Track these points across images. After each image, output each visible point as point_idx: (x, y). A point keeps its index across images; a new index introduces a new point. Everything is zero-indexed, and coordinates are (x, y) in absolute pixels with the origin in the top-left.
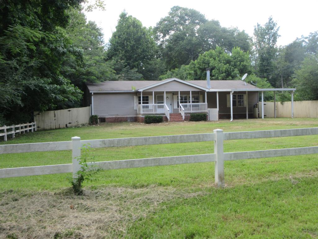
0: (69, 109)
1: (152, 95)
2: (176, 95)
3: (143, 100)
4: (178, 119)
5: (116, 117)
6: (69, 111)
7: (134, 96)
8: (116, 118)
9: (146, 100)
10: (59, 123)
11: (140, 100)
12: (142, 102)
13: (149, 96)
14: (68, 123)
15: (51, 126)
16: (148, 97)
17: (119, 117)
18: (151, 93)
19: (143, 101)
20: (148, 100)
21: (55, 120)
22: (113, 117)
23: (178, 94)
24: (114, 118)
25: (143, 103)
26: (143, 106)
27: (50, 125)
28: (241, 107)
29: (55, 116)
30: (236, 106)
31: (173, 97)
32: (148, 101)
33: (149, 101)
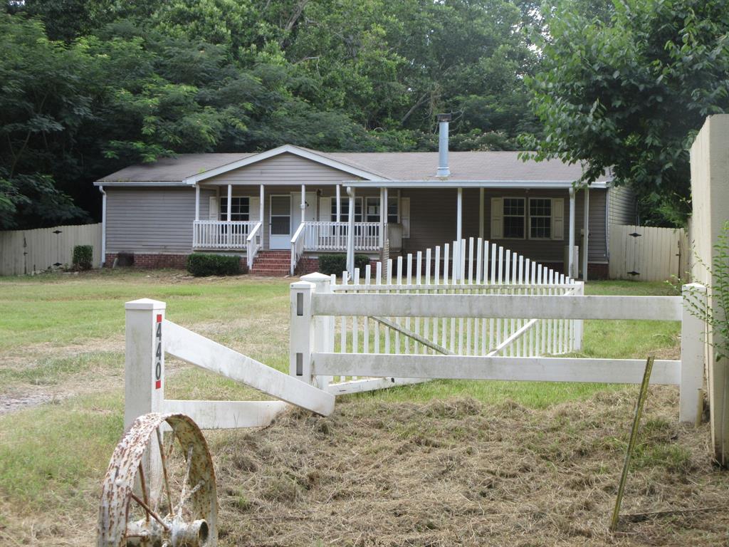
0: (56, 229)
1: (259, 195)
2: (328, 195)
3: (233, 210)
4: (276, 267)
5: (161, 253)
6: (57, 232)
7: (211, 198)
8: (160, 256)
9: (242, 209)
10: (33, 264)
11: (224, 209)
12: (229, 213)
13: (251, 199)
14: (52, 264)
15: (15, 268)
16: (248, 199)
17: (167, 255)
18: (254, 190)
19: (232, 212)
20: (246, 209)
21: (25, 253)
22: (154, 253)
23: (335, 195)
24: (155, 255)
25: (233, 218)
26: (233, 226)
27: (13, 266)
28: (540, 239)
29: (25, 245)
30: (522, 236)
31: (318, 201)
32: (248, 212)
33: (250, 213)
